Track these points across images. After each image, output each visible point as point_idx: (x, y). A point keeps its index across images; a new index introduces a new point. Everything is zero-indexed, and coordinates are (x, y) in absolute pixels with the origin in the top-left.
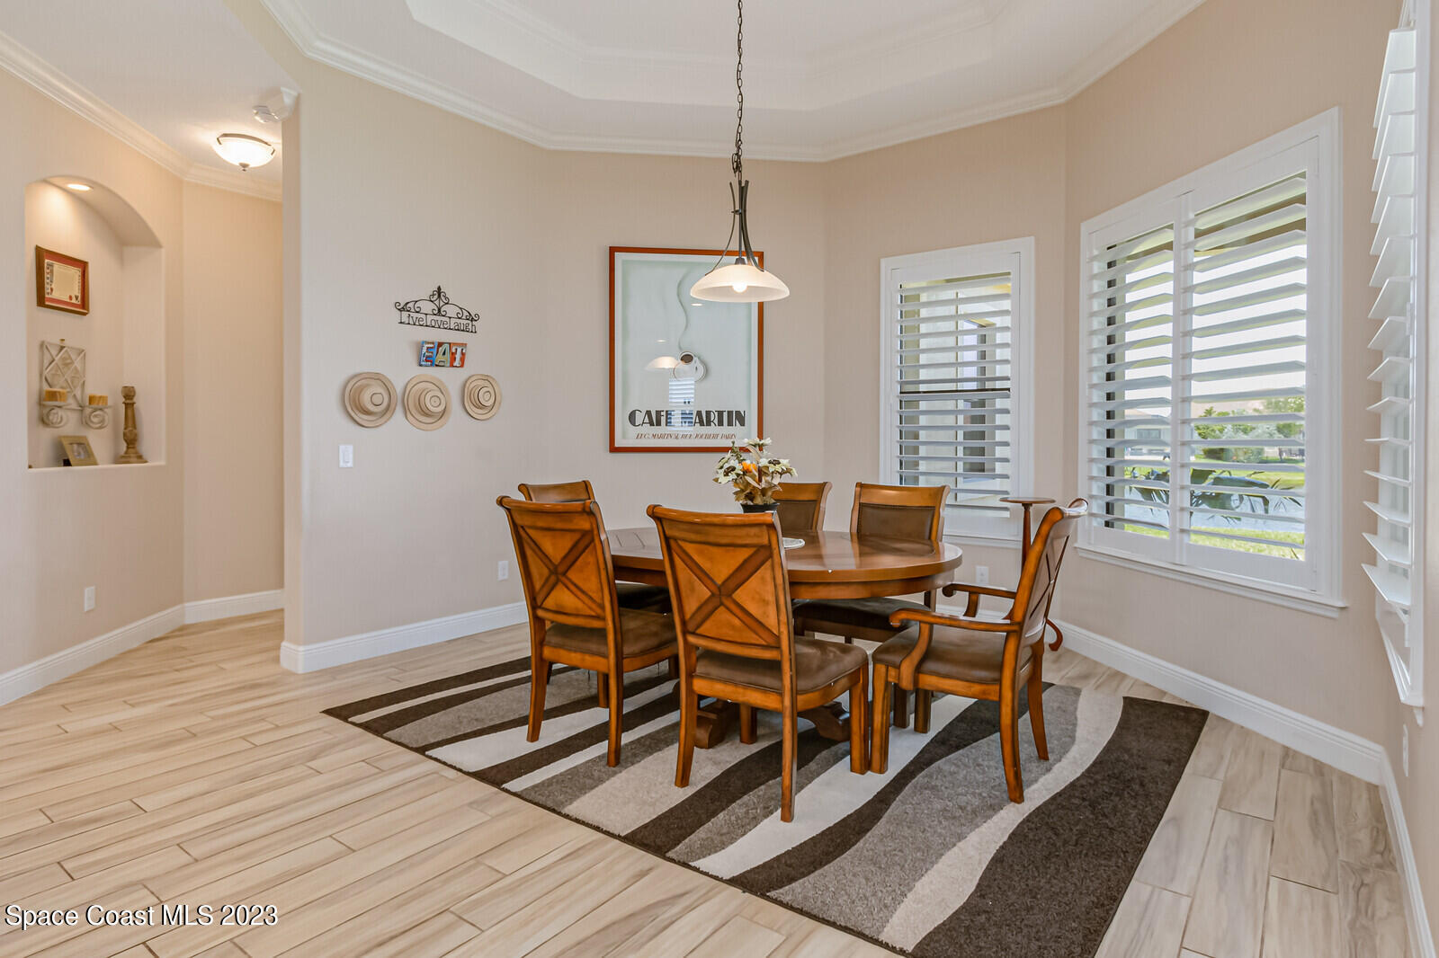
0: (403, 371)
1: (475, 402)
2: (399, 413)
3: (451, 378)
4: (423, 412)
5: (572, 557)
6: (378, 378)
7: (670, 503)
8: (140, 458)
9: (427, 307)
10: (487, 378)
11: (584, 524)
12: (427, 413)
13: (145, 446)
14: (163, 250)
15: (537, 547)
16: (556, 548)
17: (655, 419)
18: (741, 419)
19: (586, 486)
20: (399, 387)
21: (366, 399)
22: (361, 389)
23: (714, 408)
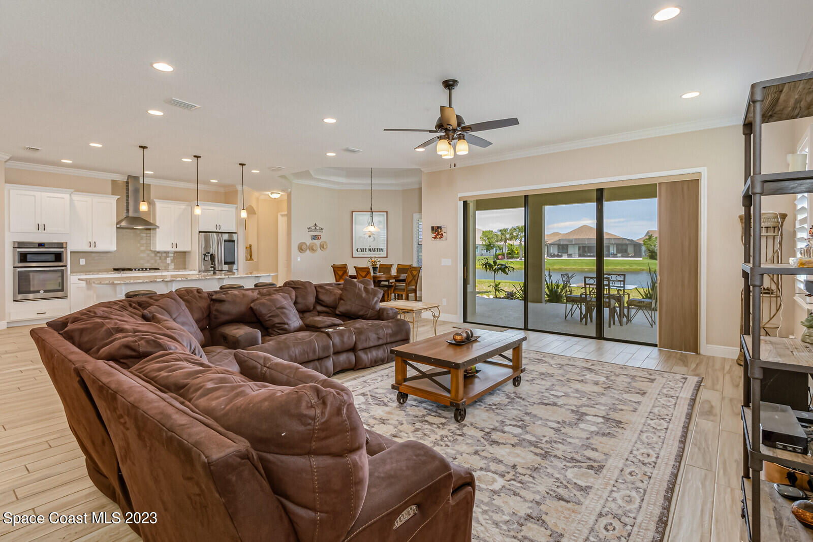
0: (309, 242)
1: (322, 247)
2: (308, 250)
3: (317, 242)
4: (312, 249)
5: (343, 275)
6: (305, 243)
7: (357, 266)
8: (253, 260)
9: (313, 228)
10: (325, 242)
11: (345, 269)
12: (313, 250)
13: (253, 257)
14: (256, 215)
15: (338, 274)
16: (340, 273)
17: (362, 250)
18: (383, 250)
19: (346, 264)
20: (308, 245)
21: (303, 247)
22: (302, 245)
23: (376, 248)
